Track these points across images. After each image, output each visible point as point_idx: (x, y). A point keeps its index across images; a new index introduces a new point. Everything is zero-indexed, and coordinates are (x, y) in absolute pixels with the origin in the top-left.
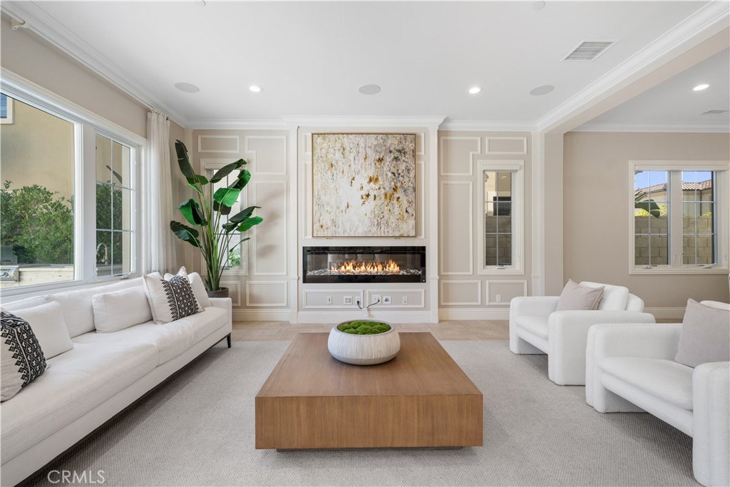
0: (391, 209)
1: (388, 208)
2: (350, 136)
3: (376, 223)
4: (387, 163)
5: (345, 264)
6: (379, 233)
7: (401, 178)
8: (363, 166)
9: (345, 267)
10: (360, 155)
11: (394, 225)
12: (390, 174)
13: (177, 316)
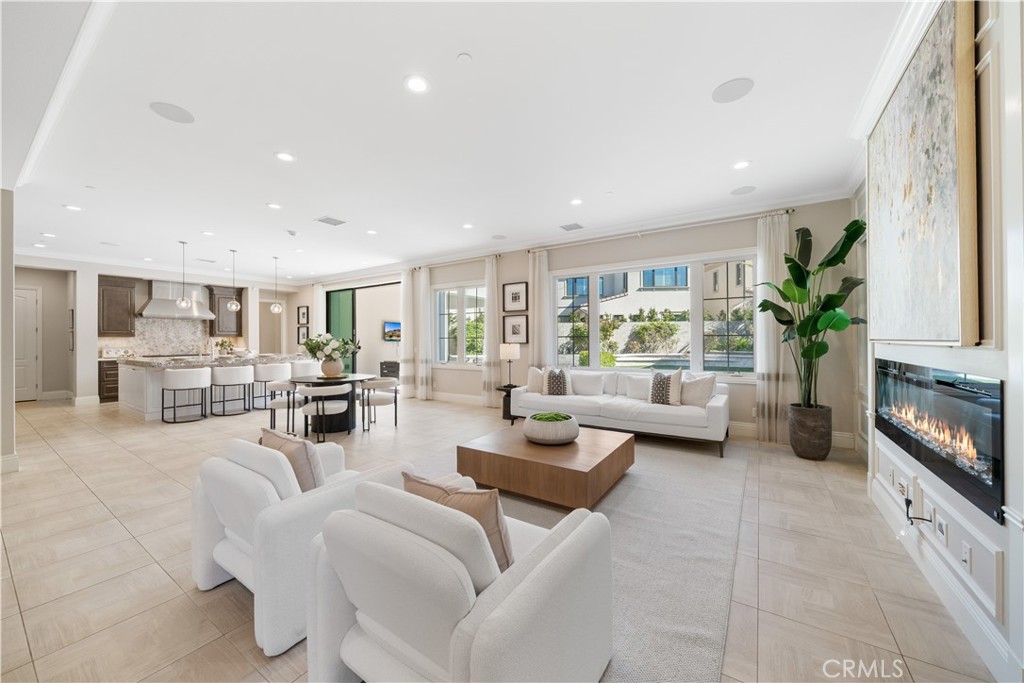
4: (920, 132)
7: (936, 158)
8: (899, 165)
10: (896, 140)
13: (654, 402)
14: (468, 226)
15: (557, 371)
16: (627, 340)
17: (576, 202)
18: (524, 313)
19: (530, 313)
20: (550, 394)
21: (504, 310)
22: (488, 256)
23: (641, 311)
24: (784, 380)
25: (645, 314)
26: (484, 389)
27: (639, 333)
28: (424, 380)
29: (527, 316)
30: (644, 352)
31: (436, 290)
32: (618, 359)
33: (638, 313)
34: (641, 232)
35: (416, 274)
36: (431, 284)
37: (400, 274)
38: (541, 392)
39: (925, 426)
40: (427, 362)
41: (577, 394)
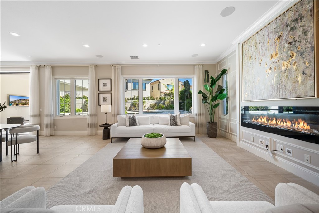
0: (288, 75)
1: (286, 74)
2: (259, 33)
3: (276, 88)
4: (284, 38)
5: (261, 117)
6: (278, 96)
7: (297, 44)
8: (267, 49)
9: (261, 119)
10: (265, 42)
11: (291, 88)
12: (287, 45)
13: (171, 125)
14: (87, 46)
15: (131, 116)
16: (130, 106)
17: (145, 46)
18: (110, 92)
19: (113, 92)
20: (130, 126)
21: (99, 91)
22: (90, 65)
23: (134, 96)
24: (202, 115)
25: (135, 97)
26: (88, 127)
27: (134, 104)
28: (49, 126)
29: (111, 94)
30: (135, 110)
31: (56, 79)
32: (128, 113)
33: (133, 97)
34: (160, 64)
35: (42, 69)
36: (53, 75)
37: (29, 68)
38: (125, 125)
39: (285, 124)
40: (50, 116)
41: (140, 125)
